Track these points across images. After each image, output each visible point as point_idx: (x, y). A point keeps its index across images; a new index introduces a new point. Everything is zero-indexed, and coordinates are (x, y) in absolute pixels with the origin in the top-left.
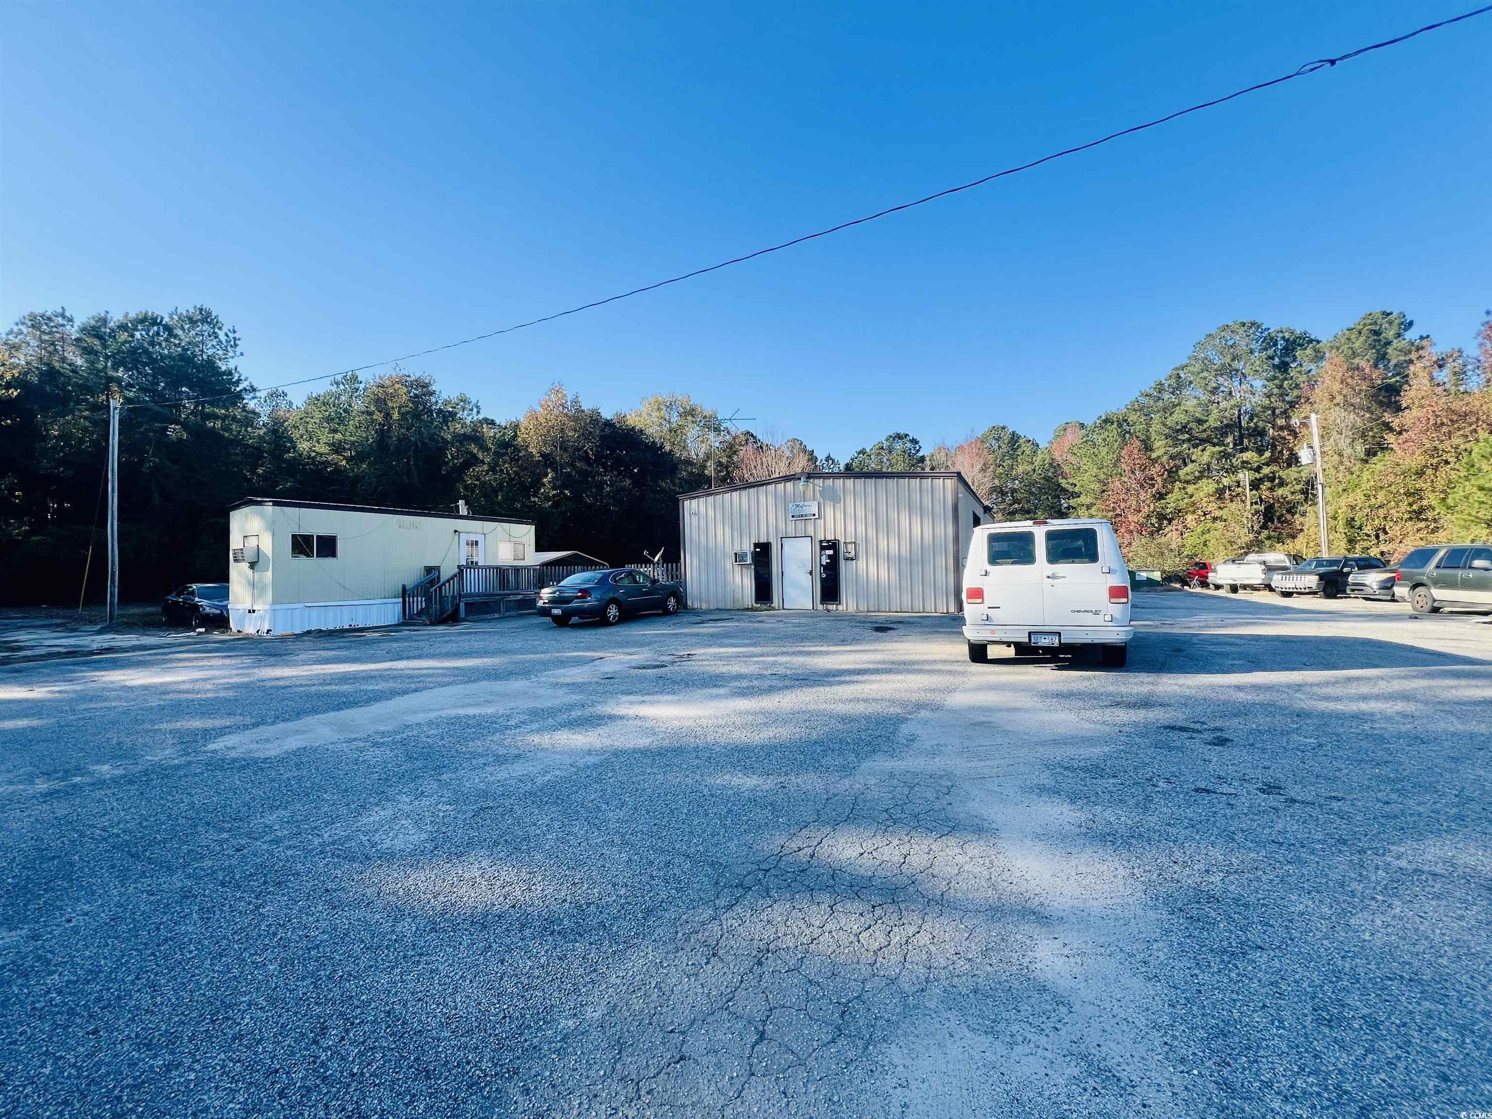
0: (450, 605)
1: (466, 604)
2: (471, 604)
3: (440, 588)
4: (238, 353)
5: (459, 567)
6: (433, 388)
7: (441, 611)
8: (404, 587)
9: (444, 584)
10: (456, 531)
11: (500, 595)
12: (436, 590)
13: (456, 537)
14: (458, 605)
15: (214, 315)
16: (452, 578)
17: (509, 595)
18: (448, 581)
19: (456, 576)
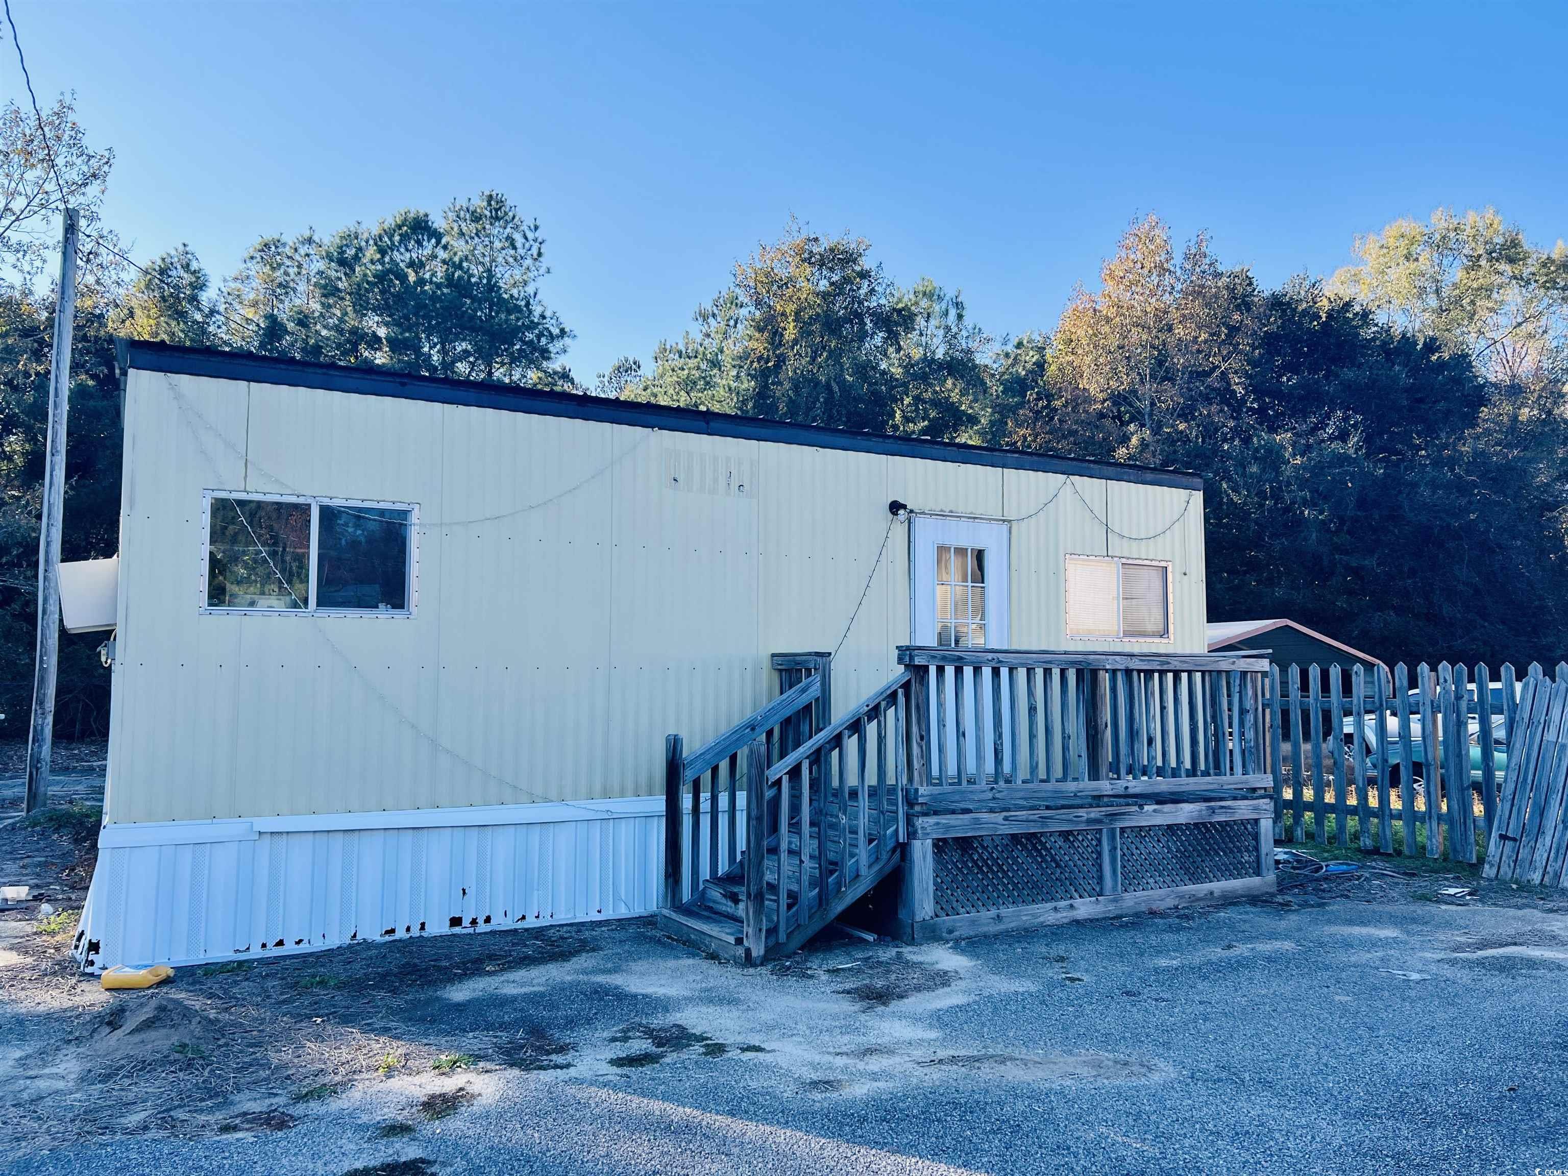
0: (863, 853)
1: (940, 846)
2: (965, 844)
3: (818, 757)
4: (542, 270)
5: (906, 654)
6: (866, 263)
7: (819, 882)
8: (674, 746)
9: (837, 741)
10: (895, 507)
11: (1097, 800)
12: (795, 773)
13: (899, 530)
14: (903, 850)
15: (509, 203)
16: (874, 712)
17: (1142, 799)
18: (856, 727)
19: (892, 698)
